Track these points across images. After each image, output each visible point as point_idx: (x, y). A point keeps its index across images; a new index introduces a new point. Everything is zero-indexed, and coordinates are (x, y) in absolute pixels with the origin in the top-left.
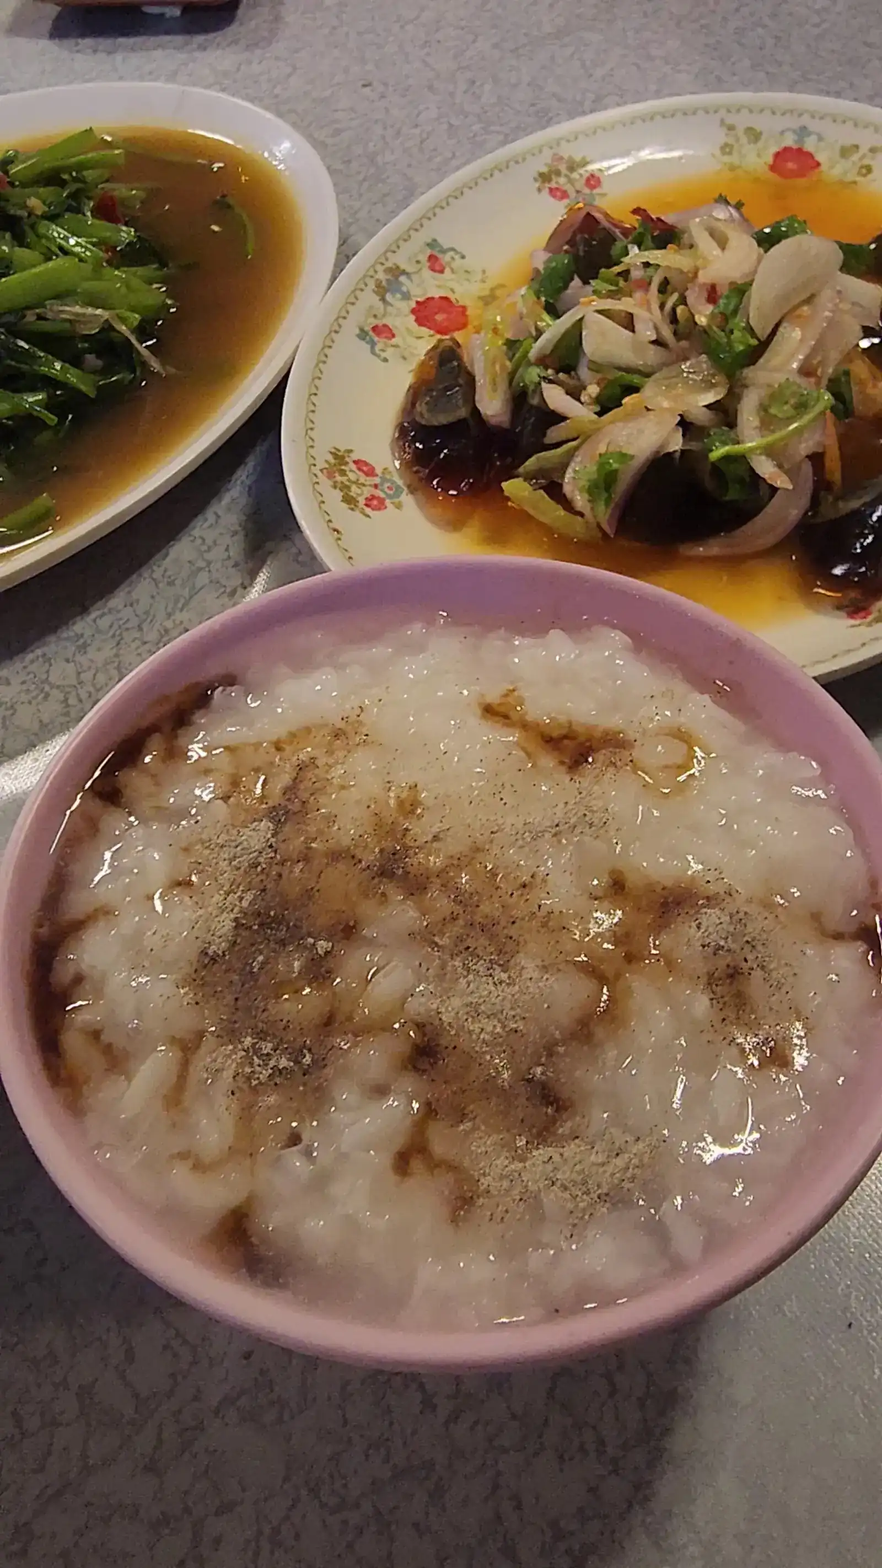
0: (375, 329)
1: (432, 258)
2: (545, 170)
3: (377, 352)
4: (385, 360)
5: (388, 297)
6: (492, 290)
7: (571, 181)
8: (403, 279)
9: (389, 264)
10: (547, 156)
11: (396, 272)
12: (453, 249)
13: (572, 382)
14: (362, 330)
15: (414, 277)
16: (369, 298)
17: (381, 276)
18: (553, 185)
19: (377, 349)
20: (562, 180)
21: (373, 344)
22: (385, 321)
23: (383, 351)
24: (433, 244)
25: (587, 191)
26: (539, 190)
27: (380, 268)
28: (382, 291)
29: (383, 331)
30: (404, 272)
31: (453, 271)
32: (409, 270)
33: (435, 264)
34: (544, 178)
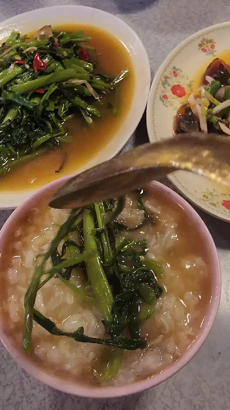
0: (163, 96)
1: (174, 72)
2: (200, 43)
3: (165, 104)
4: (167, 106)
5: (165, 86)
6: (191, 82)
7: (207, 46)
8: (168, 80)
9: (165, 76)
10: (201, 39)
11: (166, 78)
12: (179, 69)
13: (226, 122)
14: (160, 97)
15: (171, 79)
16: (161, 87)
17: (163, 79)
18: (203, 48)
19: (164, 103)
20: (205, 46)
21: (163, 101)
22: (165, 94)
23: (166, 103)
24: (174, 68)
25: (211, 49)
26: (199, 49)
27: (162, 77)
28: (163, 84)
29: (165, 97)
30: (168, 78)
31: (180, 76)
32: (169, 77)
33: (175, 74)
34: (200, 45)
